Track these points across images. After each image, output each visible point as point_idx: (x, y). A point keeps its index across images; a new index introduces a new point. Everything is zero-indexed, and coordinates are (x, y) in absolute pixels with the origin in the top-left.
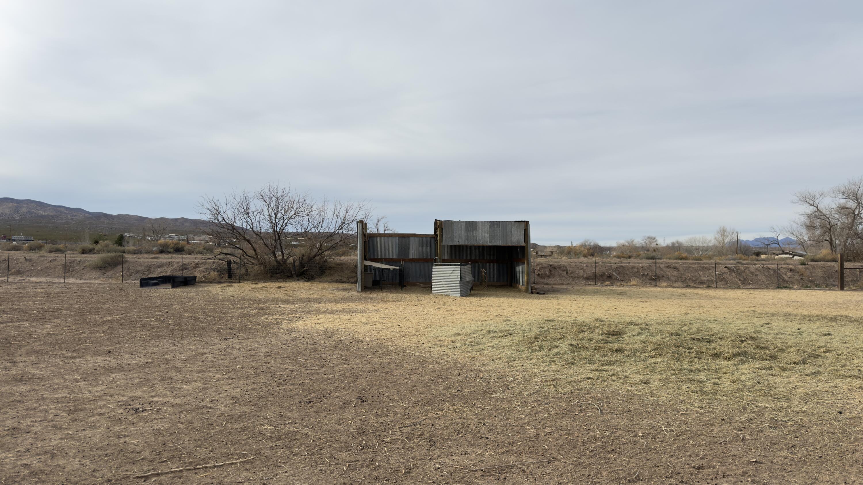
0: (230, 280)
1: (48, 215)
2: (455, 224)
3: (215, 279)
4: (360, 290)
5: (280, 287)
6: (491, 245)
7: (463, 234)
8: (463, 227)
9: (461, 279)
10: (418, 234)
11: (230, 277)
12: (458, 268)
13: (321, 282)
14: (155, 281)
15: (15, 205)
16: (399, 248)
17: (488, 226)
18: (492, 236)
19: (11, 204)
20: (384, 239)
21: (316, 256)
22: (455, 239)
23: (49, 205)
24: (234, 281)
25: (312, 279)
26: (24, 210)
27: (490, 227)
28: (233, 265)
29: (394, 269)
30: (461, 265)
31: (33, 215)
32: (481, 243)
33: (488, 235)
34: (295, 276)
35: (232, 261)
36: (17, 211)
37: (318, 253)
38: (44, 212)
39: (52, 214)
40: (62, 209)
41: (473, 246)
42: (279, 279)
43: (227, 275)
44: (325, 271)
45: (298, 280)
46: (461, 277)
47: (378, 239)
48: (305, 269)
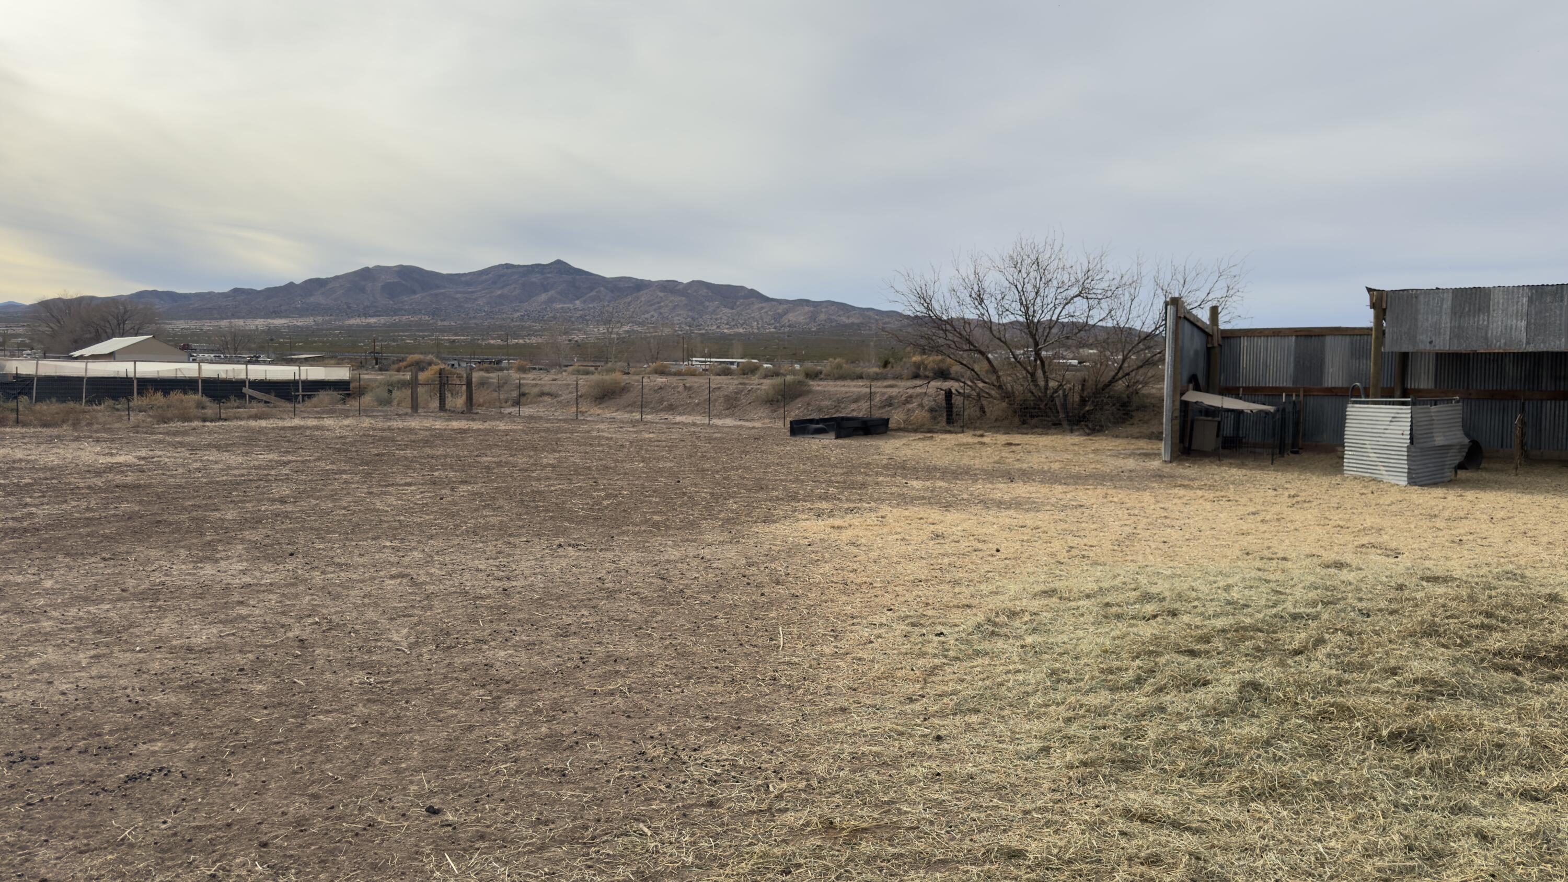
0: (948, 428)
1: (853, 324)
2: (1422, 298)
3: (924, 425)
4: (1168, 458)
5: (1010, 444)
6: (1531, 349)
7: (1446, 322)
8: (1448, 304)
9: (1412, 439)
10: (1347, 329)
11: (950, 421)
12: (1407, 410)
13: (1117, 437)
14: (820, 426)
15: (812, 309)
16: (1297, 362)
17: (1525, 300)
18: (1535, 327)
19: (807, 309)
20: (1261, 341)
21: (1114, 380)
22: (1420, 337)
23: (853, 308)
24: (956, 429)
25: (1099, 431)
26: (822, 317)
27: (1530, 300)
28: (957, 400)
29: (1260, 411)
30: (1413, 404)
31: (834, 324)
32: (1498, 347)
33: (1524, 323)
34: (1065, 424)
35: (954, 391)
36: (813, 318)
37: (1120, 375)
38: (848, 317)
39: (856, 321)
40: (871, 314)
41: (1476, 354)
42: (1037, 427)
43: (945, 419)
44: (1133, 414)
45: (1072, 431)
46: (1411, 434)
47: (1244, 342)
48: (1087, 408)
